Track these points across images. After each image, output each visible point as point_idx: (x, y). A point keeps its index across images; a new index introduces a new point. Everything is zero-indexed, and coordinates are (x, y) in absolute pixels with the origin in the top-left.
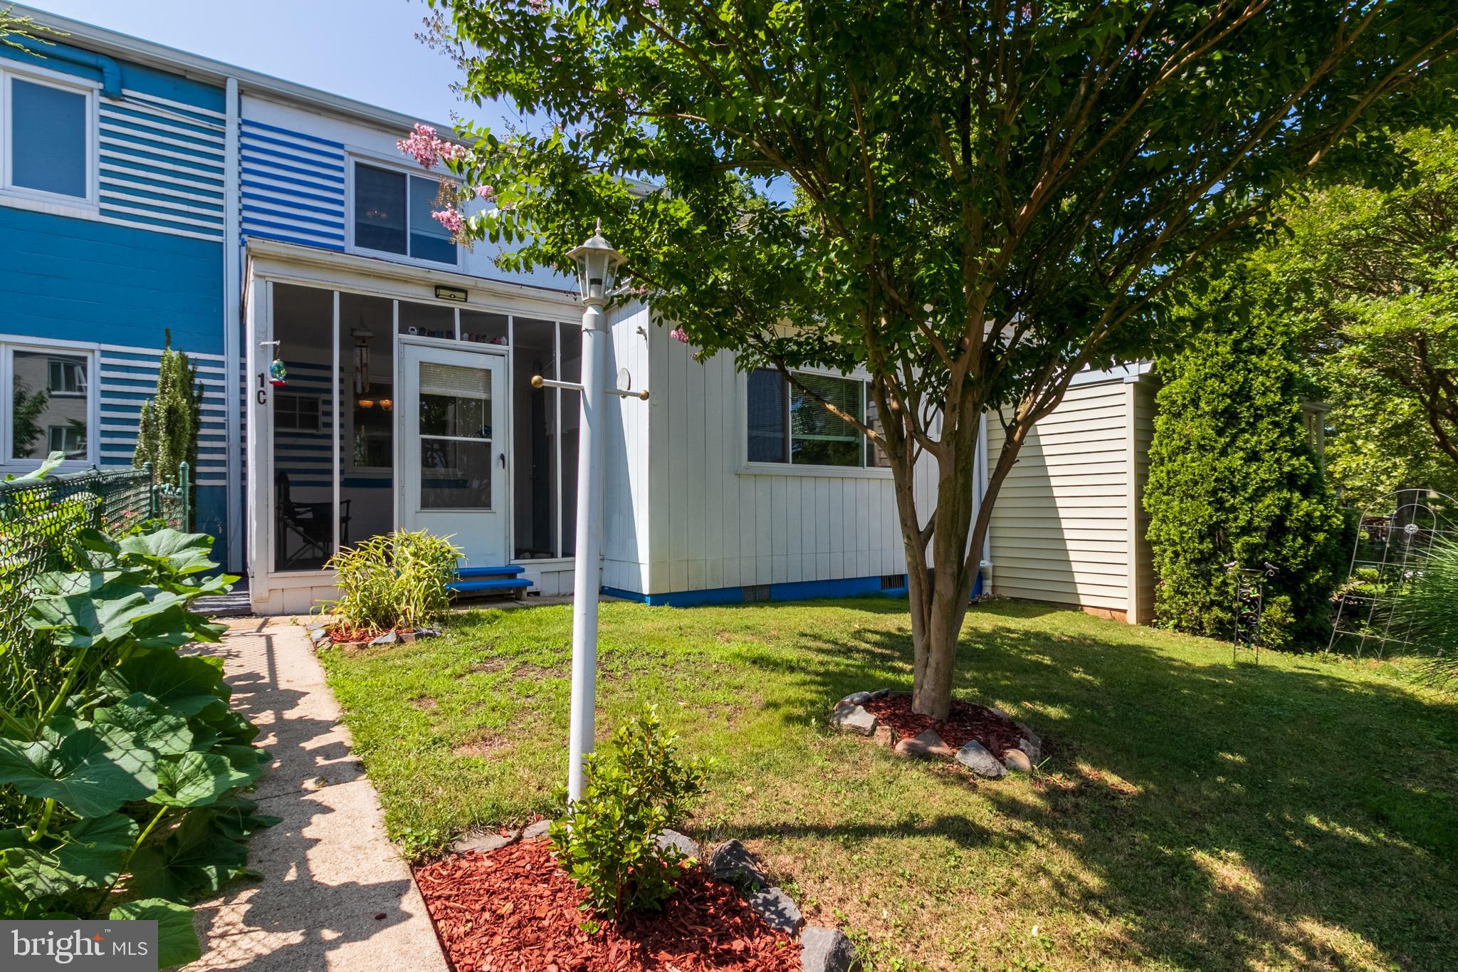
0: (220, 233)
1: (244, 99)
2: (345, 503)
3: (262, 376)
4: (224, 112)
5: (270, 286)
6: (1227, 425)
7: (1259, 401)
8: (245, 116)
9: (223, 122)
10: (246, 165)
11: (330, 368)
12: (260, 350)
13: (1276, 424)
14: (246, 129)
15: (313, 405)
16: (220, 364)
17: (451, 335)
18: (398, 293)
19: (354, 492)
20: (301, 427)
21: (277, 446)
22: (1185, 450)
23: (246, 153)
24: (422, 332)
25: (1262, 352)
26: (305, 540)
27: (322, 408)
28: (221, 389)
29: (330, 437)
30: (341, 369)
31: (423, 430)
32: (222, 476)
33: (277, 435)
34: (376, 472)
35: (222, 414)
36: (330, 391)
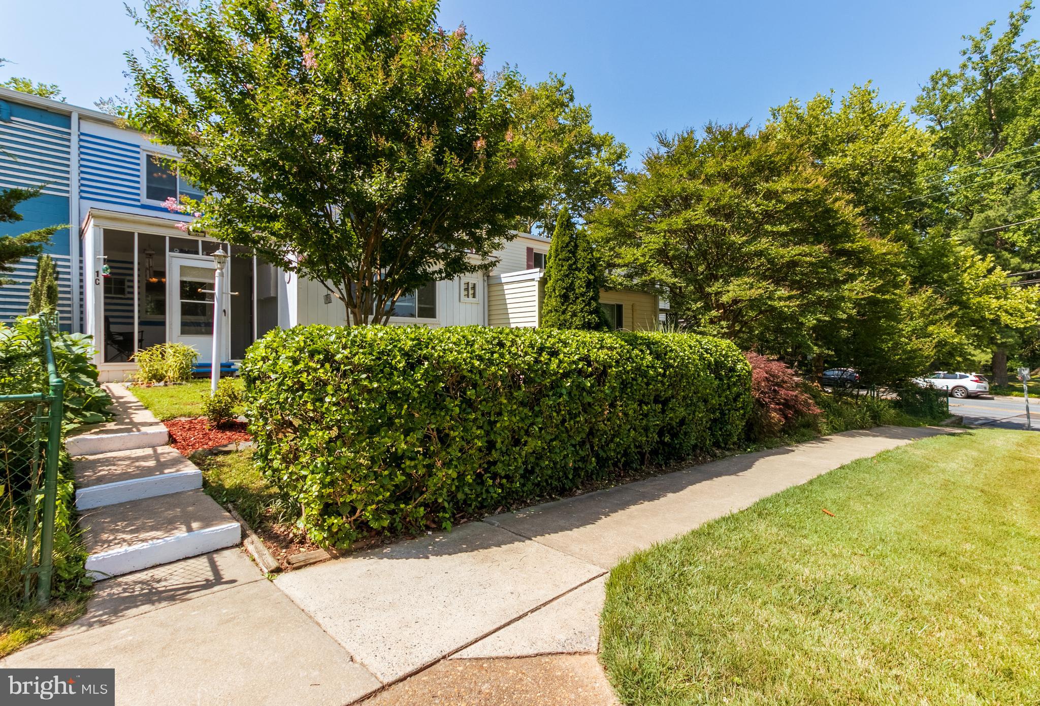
0: (68, 192)
1: (82, 121)
2: (141, 332)
3: (98, 272)
4: (70, 128)
5: (102, 231)
6: (565, 301)
7: (577, 291)
8: (82, 131)
9: (69, 134)
10: (83, 156)
11: (133, 263)
12: (96, 260)
13: (584, 301)
14: (82, 137)
15: (122, 282)
16: (68, 260)
17: (197, 253)
18: (168, 233)
19: (145, 328)
20: (115, 293)
21: (105, 304)
22: (551, 311)
23: (83, 150)
24: (182, 251)
25: (580, 270)
26: (119, 350)
27: (127, 284)
28: (69, 273)
29: (133, 299)
30: (139, 264)
31: (182, 297)
32: (69, 319)
33: (105, 298)
34: (157, 318)
35: (69, 286)
36: (132, 275)
